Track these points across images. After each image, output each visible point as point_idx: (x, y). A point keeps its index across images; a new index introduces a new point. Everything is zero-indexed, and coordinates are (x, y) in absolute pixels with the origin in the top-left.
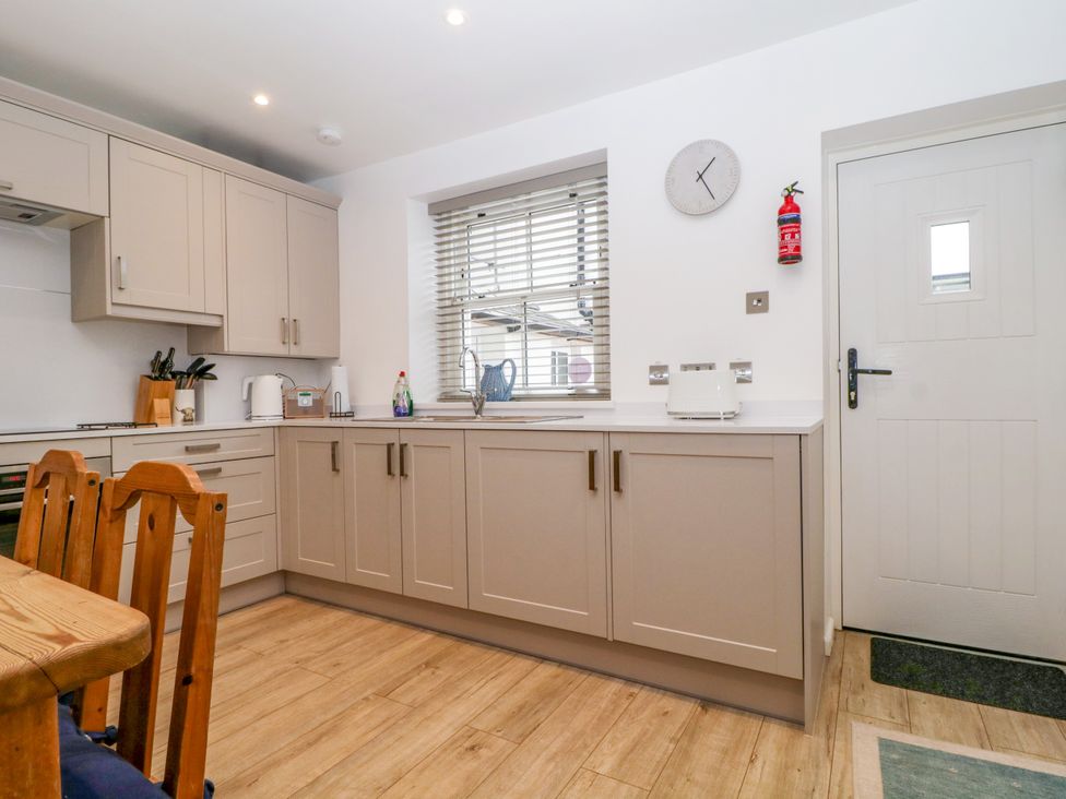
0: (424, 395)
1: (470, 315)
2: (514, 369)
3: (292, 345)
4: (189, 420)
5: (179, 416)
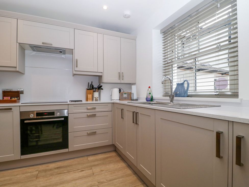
0: (158, 94)
1: (176, 68)
2: (188, 84)
3: (122, 79)
4: (96, 100)
5: (94, 99)
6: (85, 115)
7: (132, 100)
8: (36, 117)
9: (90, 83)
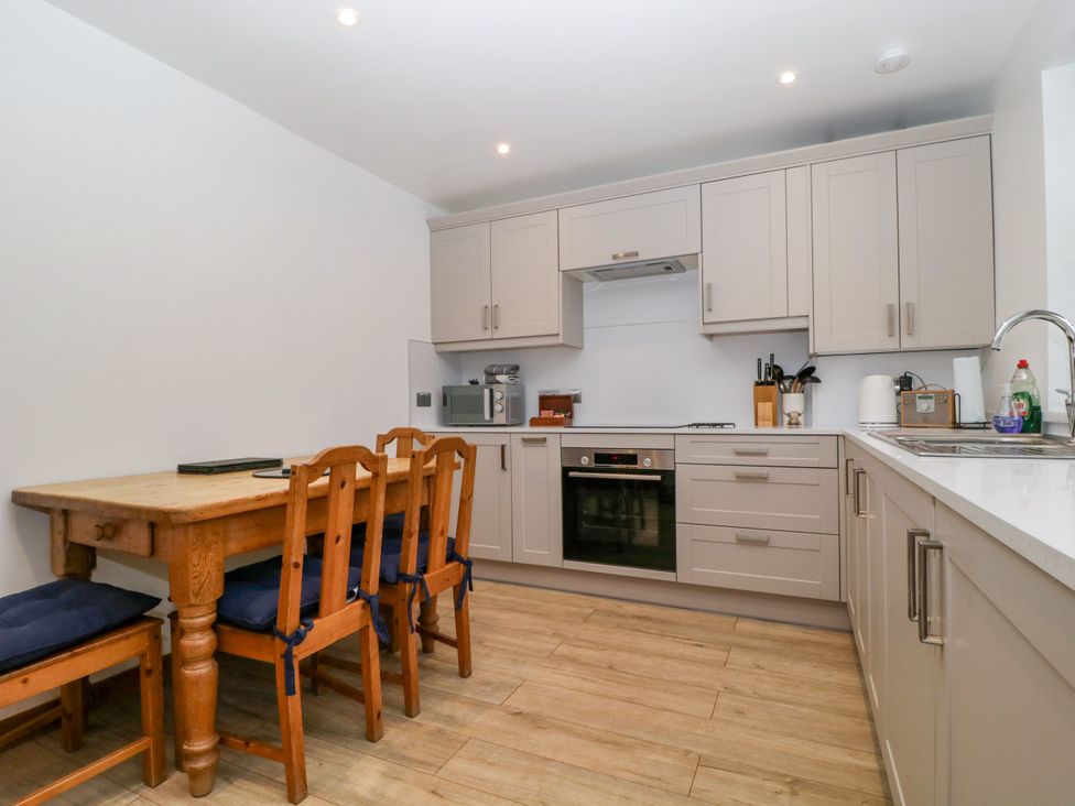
3: (904, 335)
4: (793, 424)
5: (786, 419)
6: (729, 473)
7: (957, 426)
8: (593, 465)
9: (766, 360)
